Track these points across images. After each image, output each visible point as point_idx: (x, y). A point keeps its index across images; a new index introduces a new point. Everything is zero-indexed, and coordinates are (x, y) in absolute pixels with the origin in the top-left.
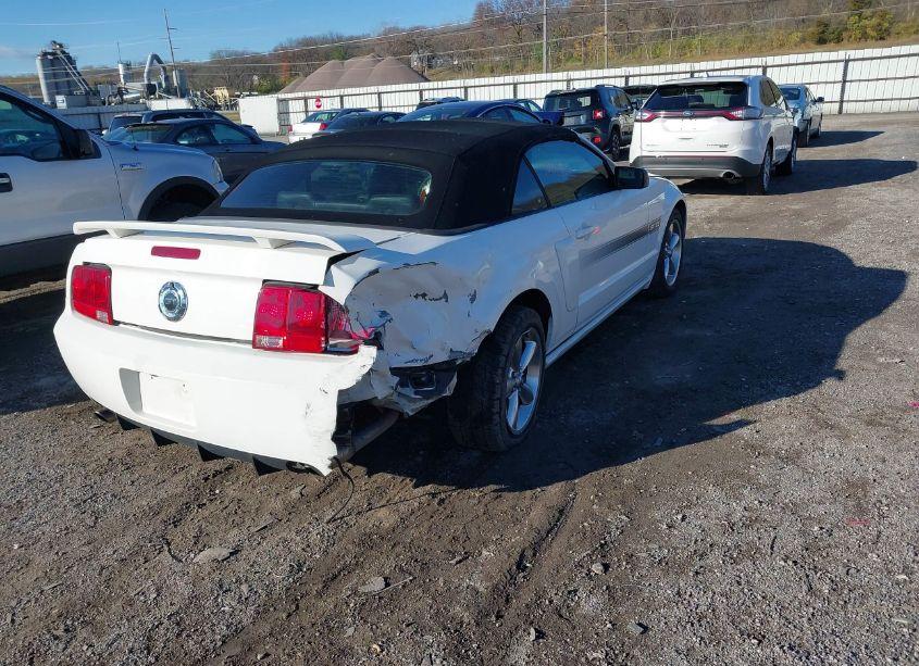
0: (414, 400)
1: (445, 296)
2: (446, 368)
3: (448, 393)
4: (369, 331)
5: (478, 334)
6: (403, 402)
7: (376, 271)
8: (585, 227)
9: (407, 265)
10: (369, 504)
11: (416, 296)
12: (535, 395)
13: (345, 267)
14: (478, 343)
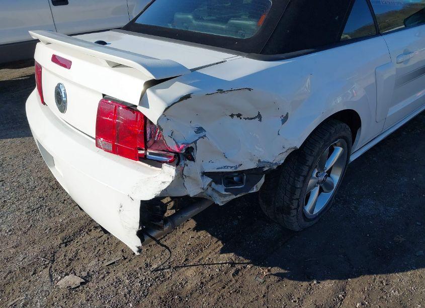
0: (225, 196)
1: (259, 116)
2: (255, 173)
3: (255, 190)
4: (181, 146)
5: (285, 150)
6: (215, 195)
7: (187, 97)
8: (407, 53)
9: (221, 91)
10: (187, 260)
11: (232, 116)
12: (335, 185)
13: (159, 91)
14: (285, 156)
